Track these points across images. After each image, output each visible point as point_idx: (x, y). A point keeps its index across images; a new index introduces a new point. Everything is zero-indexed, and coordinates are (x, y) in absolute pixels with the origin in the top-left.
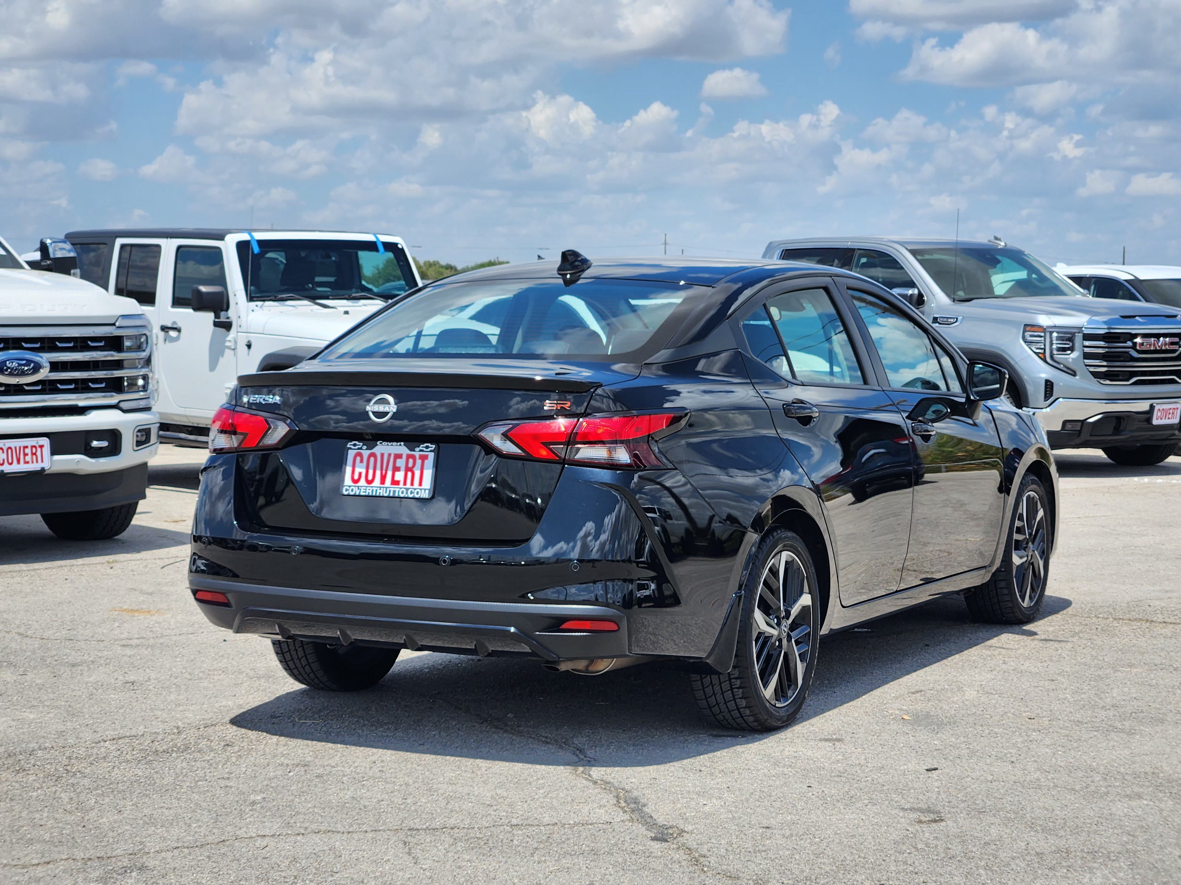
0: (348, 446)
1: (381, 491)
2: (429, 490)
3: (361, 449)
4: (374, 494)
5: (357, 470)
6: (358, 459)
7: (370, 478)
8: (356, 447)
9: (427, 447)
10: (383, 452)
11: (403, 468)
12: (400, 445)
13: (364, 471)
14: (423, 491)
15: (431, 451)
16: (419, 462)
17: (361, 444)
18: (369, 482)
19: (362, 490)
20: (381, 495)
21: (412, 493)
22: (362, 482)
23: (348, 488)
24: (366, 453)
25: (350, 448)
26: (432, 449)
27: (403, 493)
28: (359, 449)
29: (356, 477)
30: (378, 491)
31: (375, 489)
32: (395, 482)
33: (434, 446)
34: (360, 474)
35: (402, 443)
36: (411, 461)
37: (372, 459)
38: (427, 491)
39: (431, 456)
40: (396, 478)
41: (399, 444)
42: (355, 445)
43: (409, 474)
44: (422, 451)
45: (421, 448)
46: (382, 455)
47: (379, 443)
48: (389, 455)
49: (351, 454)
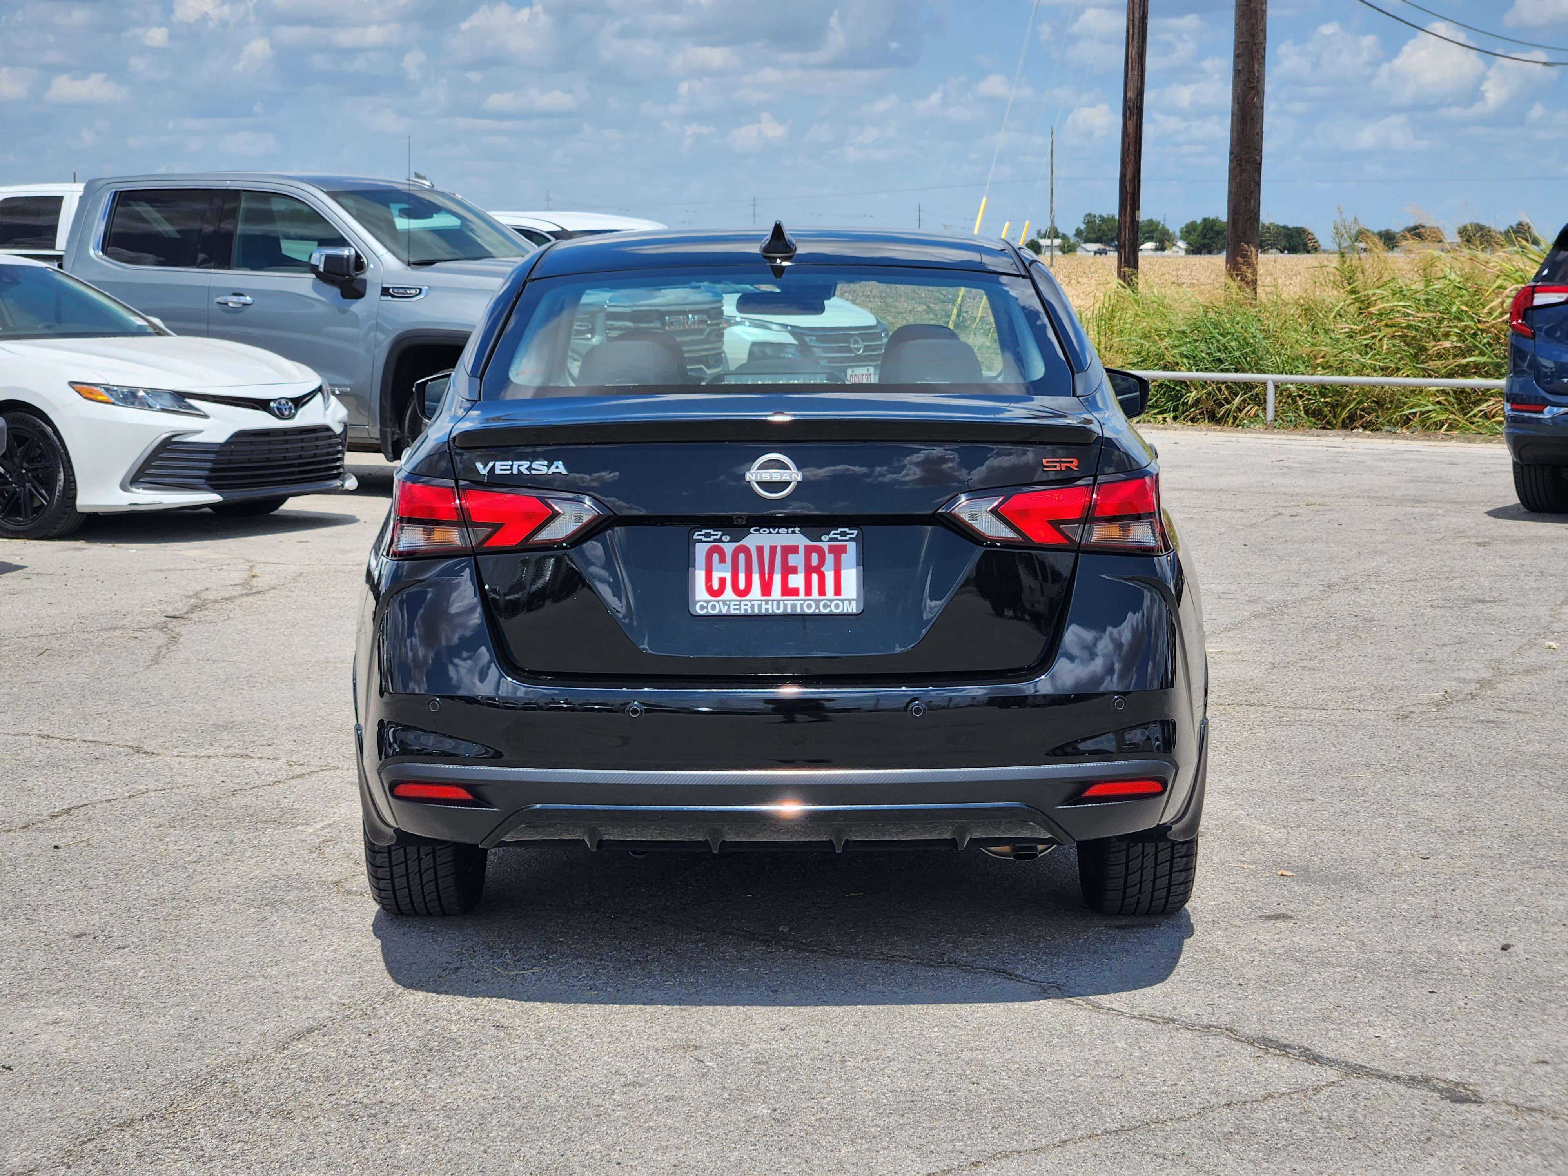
0: (695, 537)
1: (769, 606)
2: (857, 600)
3: (720, 540)
4: (756, 611)
5: (716, 576)
6: (716, 557)
7: (742, 585)
8: (712, 538)
9: (843, 534)
10: (760, 544)
11: (801, 568)
12: (794, 532)
13: (728, 576)
14: (846, 603)
15: (851, 540)
16: (830, 558)
17: (720, 533)
18: (743, 593)
19: (732, 607)
20: (770, 611)
21: (825, 606)
22: (729, 593)
23: (705, 605)
24: (729, 547)
25: (701, 541)
26: (853, 536)
27: (809, 606)
28: (715, 541)
29: (716, 586)
30: (764, 606)
31: (756, 603)
32: (787, 591)
33: (856, 532)
34: (722, 581)
35: (797, 529)
36: (815, 558)
37: (742, 557)
38: (854, 603)
39: (852, 547)
40: (791, 585)
41: (790, 530)
42: (708, 535)
43: (815, 577)
44: (836, 540)
45: (831, 536)
46: (760, 549)
47: (752, 530)
48: (773, 549)
49: (701, 550)
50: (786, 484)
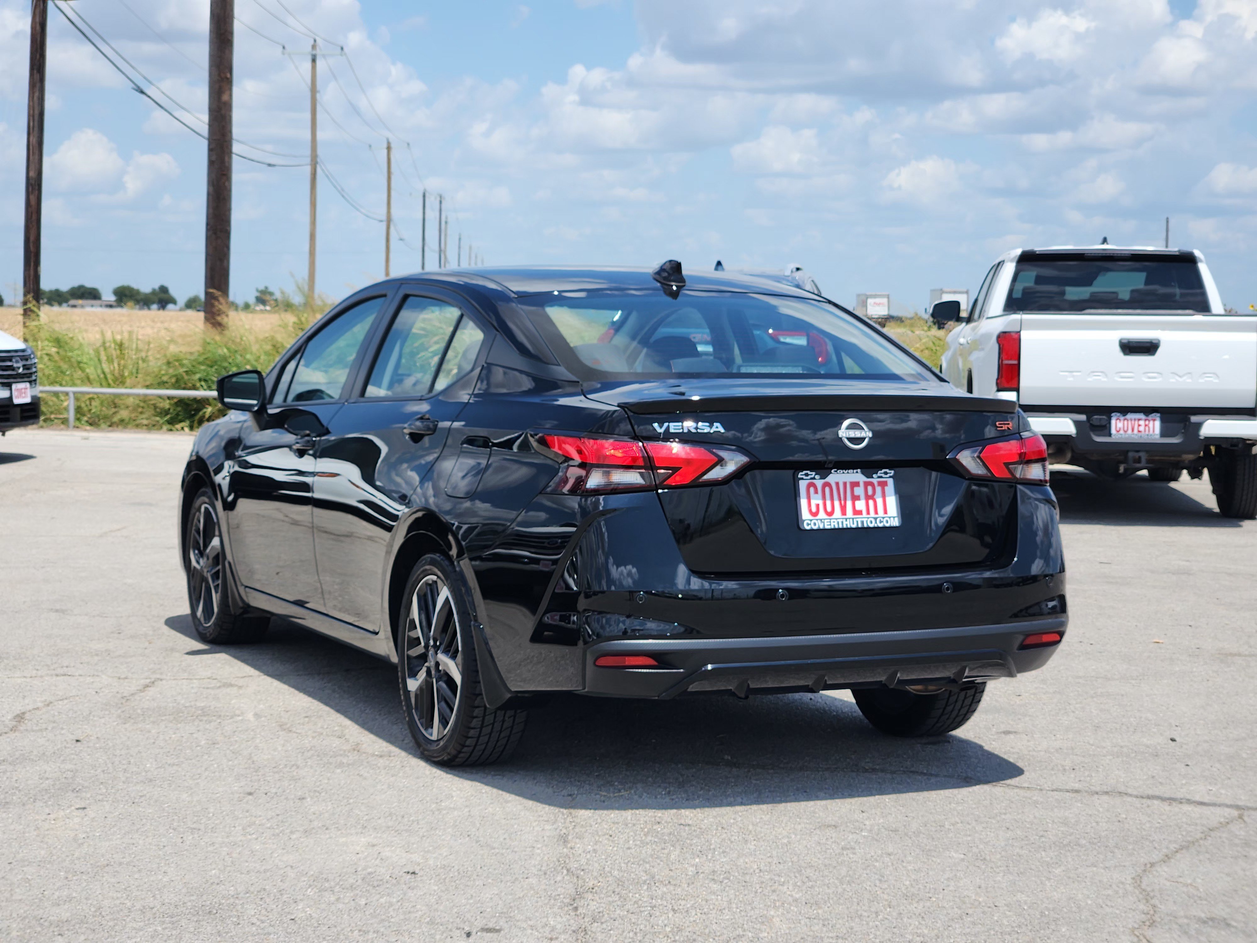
0: (799, 476)
1: (848, 523)
2: (898, 517)
3: (814, 478)
4: (841, 526)
5: (814, 502)
6: (812, 490)
7: (829, 509)
8: (809, 477)
9: (886, 473)
10: (837, 481)
11: (862, 496)
12: (857, 472)
13: (821, 502)
14: (892, 519)
15: (890, 477)
16: (878, 489)
17: (814, 473)
18: (830, 514)
19: (826, 524)
20: (849, 526)
21: (881, 522)
22: (822, 515)
23: (809, 522)
24: (819, 483)
25: (802, 479)
26: (891, 475)
27: (871, 522)
28: (811, 479)
29: (814, 509)
30: (845, 523)
31: (840, 521)
32: (857, 512)
33: (893, 472)
34: (818, 506)
35: (859, 470)
36: (870, 489)
37: (827, 489)
38: (896, 519)
39: (891, 482)
40: (858, 508)
41: (855, 471)
42: (807, 475)
43: (871, 502)
44: (881, 477)
45: (879, 475)
46: (837, 484)
47: (833, 471)
48: (845, 484)
49: (803, 485)
50: (862, 439)
